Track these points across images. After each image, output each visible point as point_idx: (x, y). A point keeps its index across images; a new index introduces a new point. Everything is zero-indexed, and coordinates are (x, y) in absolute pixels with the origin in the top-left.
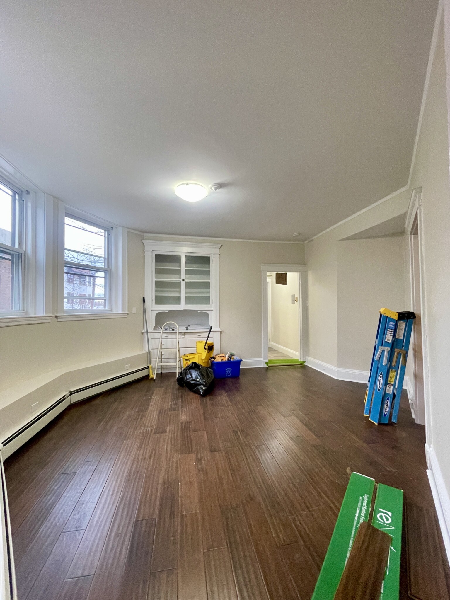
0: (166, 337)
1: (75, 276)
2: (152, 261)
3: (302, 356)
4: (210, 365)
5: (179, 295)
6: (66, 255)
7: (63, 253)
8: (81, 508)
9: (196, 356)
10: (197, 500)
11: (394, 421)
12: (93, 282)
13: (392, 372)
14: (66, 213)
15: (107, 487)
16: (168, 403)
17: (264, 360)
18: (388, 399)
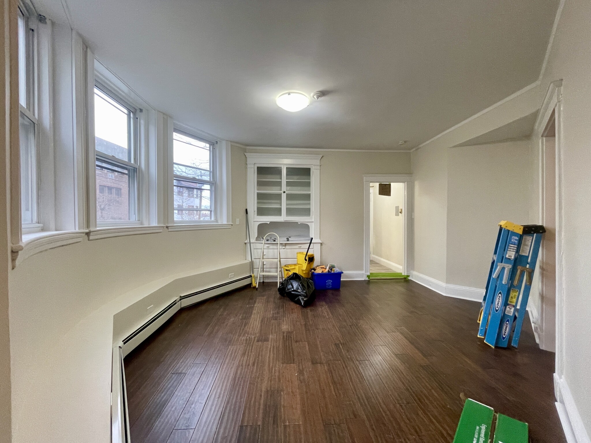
0: (268, 248)
1: (184, 189)
2: (254, 173)
3: (406, 270)
4: (310, 276)
5: (280, 207)
6: (176, 170)
7: (173, 167)
8: (191, 408)
9: (297, 267)
10: (299, 412)
11: (515, 346)
12: (200, 195)
13: (513, 292)
14: (174, 128)
15: (214, 390)
16: (270, 311)
17: (365, 273)
18: (508, 321)
